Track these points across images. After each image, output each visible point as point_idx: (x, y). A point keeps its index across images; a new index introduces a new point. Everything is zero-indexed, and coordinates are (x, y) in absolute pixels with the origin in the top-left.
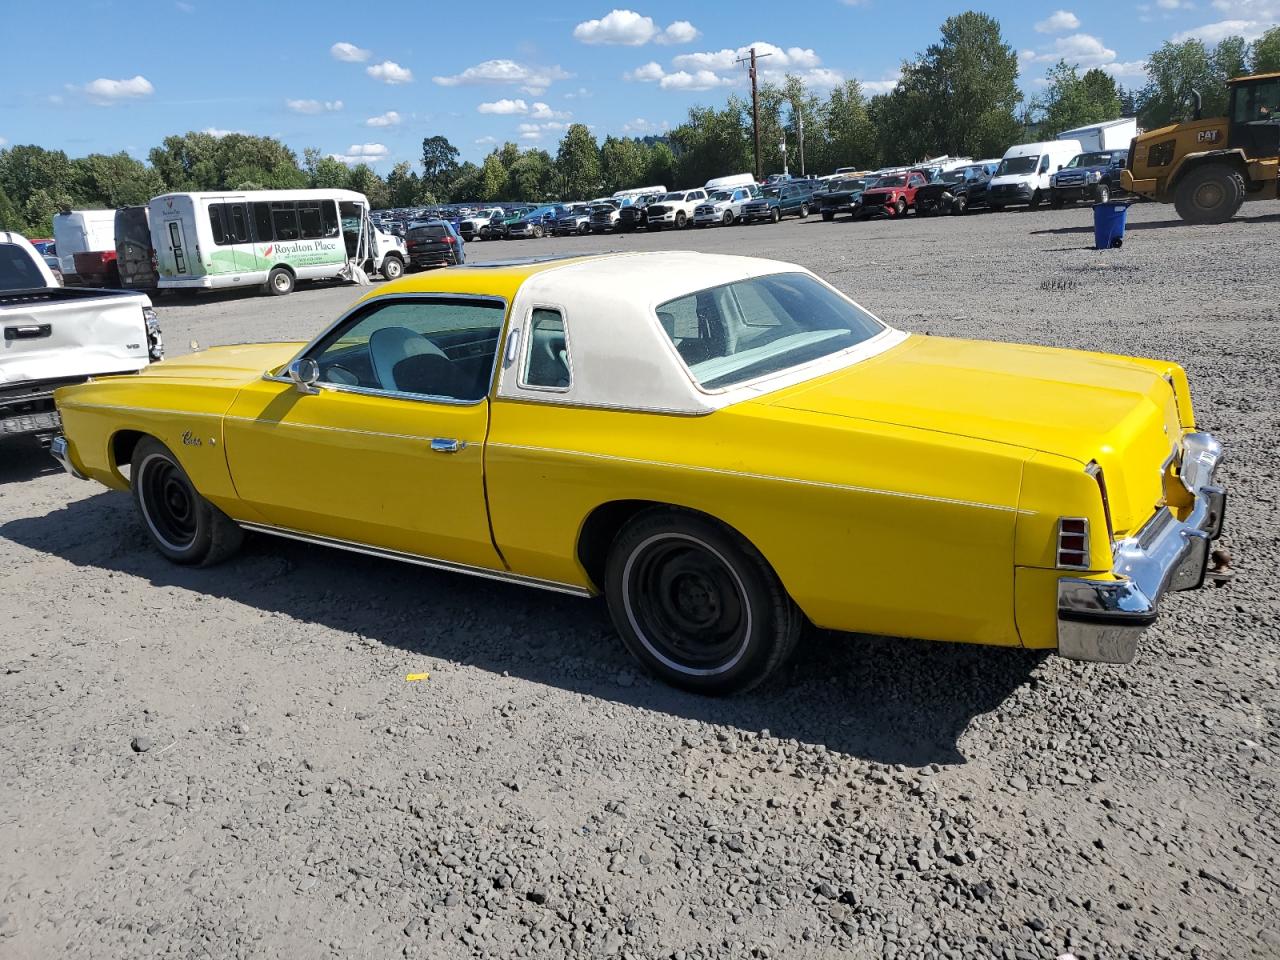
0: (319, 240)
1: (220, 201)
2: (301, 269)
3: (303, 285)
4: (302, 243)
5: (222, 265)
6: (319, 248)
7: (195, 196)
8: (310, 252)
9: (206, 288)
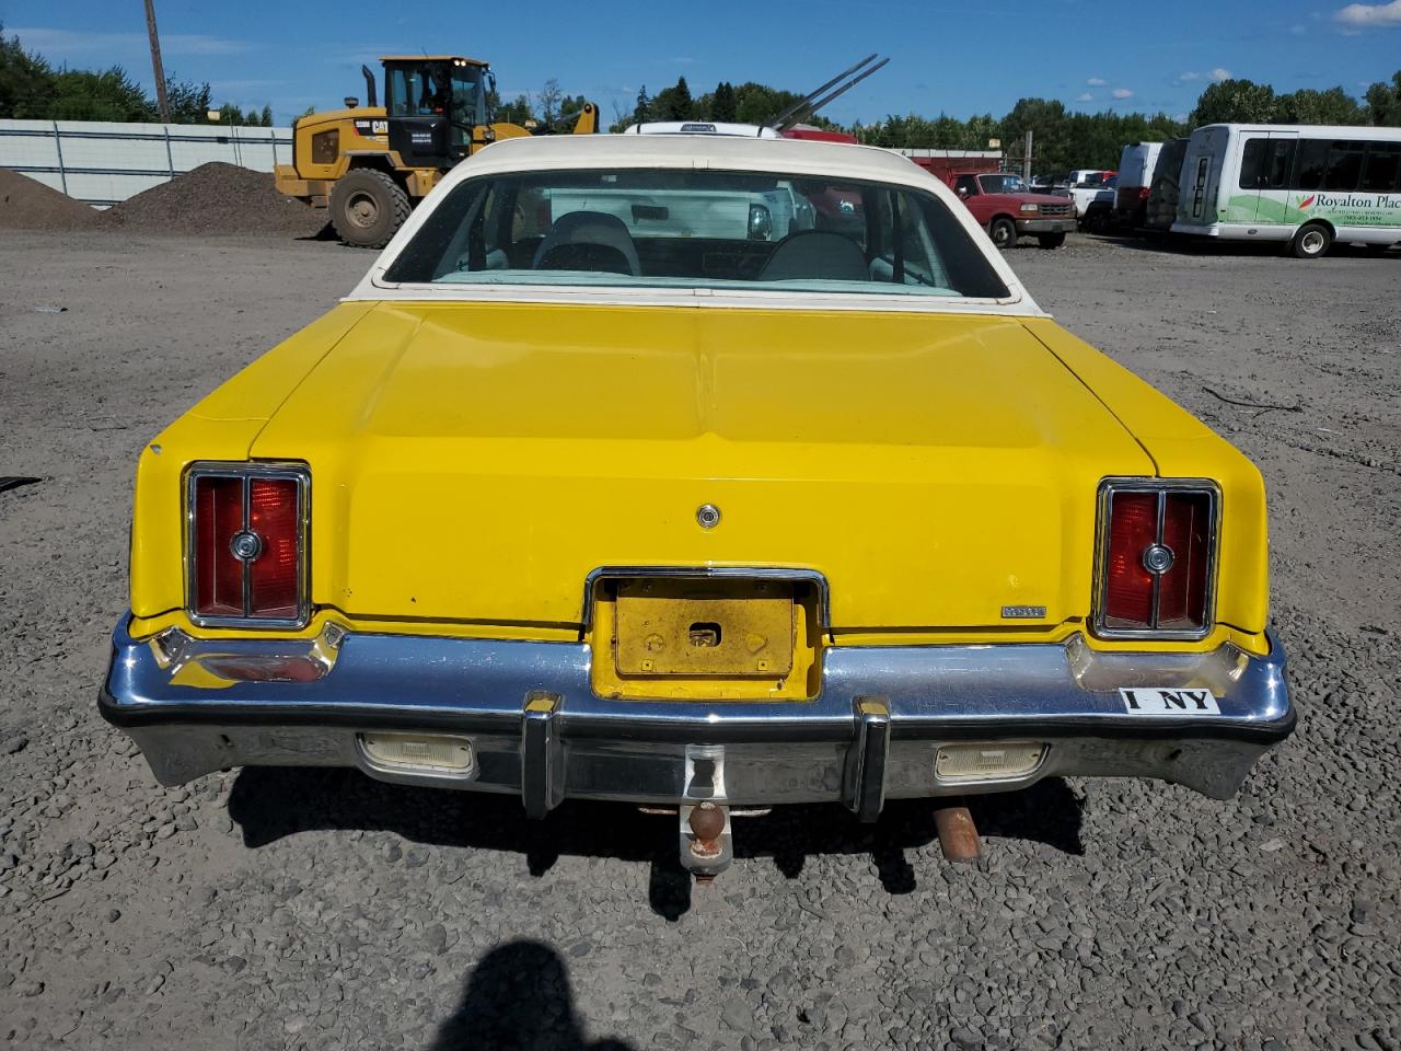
0: (1385, 195)
1: (1264, 136)
2: (1342, 228)
3: (1338, 249)
4: (1358, 196)
5: (1238, 212)
6: (1382, 204)
7: (1234, 128)
8: (1367, 209)
9: (1214, 237)
